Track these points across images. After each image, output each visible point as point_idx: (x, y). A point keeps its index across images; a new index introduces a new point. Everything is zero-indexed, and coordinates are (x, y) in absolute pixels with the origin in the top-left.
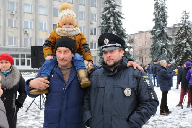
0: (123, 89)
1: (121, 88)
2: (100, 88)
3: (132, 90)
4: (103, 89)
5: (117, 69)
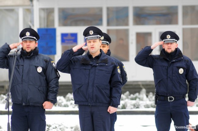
0: (37, 67)
1: (35, 66)
2: (20, 66)
3: (42, 68)
4: (22, 67)
5: (32, 53)
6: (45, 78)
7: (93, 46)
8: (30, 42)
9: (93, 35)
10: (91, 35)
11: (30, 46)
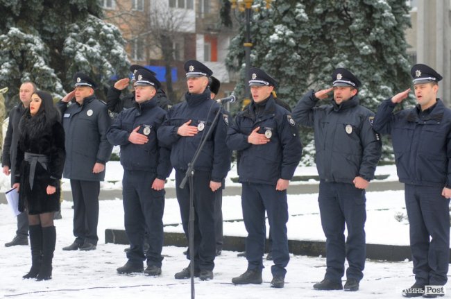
6: (358, 141)
7: (420, 95)
8: (342, 88)
9: (420, 77)
10: (417, 78)
11: (341, 95)
